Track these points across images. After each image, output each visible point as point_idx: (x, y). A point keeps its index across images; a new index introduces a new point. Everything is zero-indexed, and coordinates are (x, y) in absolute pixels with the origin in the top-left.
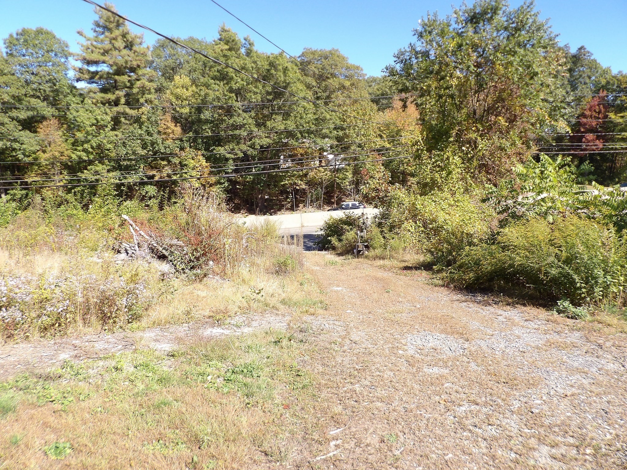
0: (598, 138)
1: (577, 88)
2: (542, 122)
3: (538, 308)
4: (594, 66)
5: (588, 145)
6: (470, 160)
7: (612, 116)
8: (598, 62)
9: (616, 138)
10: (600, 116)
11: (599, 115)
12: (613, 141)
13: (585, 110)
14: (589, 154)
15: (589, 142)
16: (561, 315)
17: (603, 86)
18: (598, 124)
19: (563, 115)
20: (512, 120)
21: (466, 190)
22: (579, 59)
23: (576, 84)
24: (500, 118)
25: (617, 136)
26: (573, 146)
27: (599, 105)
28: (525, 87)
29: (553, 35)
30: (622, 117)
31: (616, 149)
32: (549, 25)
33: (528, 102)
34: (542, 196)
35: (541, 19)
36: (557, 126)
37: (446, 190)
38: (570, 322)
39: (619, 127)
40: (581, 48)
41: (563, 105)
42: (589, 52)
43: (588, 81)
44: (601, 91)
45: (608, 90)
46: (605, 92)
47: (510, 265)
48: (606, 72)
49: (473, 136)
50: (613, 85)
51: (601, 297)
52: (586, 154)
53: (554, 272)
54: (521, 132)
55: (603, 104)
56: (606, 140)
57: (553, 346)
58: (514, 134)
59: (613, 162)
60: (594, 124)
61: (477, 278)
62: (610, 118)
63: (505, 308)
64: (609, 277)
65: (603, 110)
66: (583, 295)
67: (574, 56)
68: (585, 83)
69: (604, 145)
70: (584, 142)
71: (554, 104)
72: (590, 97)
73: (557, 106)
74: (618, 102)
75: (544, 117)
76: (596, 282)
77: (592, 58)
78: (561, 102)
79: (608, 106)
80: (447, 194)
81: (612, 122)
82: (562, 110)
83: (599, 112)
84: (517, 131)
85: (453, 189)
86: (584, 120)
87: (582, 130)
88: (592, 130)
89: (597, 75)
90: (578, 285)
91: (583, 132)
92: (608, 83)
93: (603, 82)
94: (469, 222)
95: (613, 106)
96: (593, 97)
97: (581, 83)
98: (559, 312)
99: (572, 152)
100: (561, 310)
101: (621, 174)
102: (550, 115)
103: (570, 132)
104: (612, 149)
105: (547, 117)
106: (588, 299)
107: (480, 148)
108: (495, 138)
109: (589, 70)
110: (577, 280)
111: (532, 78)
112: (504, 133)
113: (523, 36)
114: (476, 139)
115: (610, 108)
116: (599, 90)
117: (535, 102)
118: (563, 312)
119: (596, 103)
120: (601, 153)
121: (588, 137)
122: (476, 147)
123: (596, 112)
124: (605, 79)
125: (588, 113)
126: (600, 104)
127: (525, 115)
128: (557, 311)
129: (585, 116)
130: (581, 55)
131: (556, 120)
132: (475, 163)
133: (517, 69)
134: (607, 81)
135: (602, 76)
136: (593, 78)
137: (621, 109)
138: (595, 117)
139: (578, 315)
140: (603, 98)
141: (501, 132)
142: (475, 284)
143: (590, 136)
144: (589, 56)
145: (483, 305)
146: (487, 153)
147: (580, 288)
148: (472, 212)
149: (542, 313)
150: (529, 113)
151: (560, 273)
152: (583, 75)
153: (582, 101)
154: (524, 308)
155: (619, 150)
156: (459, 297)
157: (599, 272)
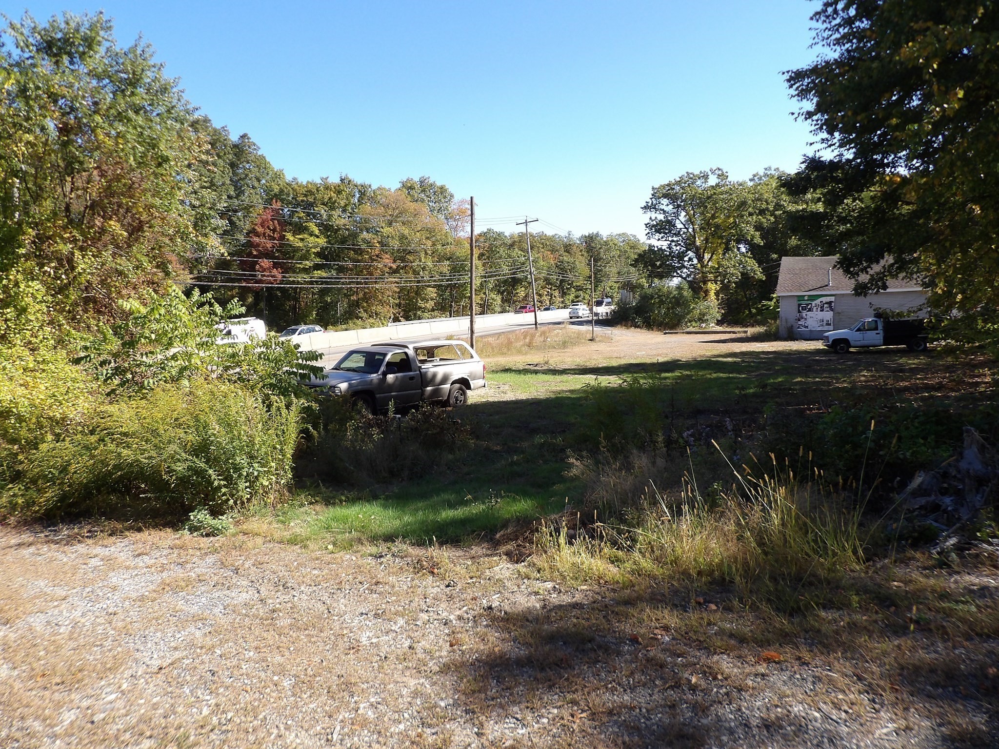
0: (275, 266)
1: (243, 192)
2: (184, 236)
3: (160, 530)
4: (262, 164)
5: (264, 276)
6: (62, 290)
7: (289, 236)
8: (268, 160)
9: (296, 268)
10: (275, 235)
11: (274, 233)
12: (294, 272)
13: (256, 225)
14: (266, 287)
15: (264, 270)
16: (195, 534)
17: (275, 194)
18: (274, 247)
19: (215, 229)
20: (136, 230)
21: (60, 342)
22: (243, 151)
23: (241, 187)
24: (112, 223)
25: (298, 266)
26: (245, 275)
27: (272, 220)
28: (152, 178)
29: (190, 107)
30: (302, 240)
31: (298, 283)
32: (180, 87)
33: (157, 202)
34: (172, 351)
35: (167, 75)
36: (207, 244)
37: (19, 342)
38: (205, 542)
39: (299, 254)
40: (244, 136)
41: (212, 213)
42: (254, 145)
43: (256, 184)
44: (274, 201)
45: (282, 200)
46: (279, 204)
47: (115, 466)
48: (278, 176)
49: (65, 248)
50: (288, 195)
51: (249, 496)
52: (263, 288)
53: (180, 467)
54: (153, 249)
55: (278, 221)
56: (286, 269)
57: (167, 588)
58: (140, 250)
59: (296, 300)
60: (269, 246)
61: (63, 498)
62: (288, 239)
63: (105, 542)
64: (257, 465)
65: (278, 228)
66: (224, 498)
67: (235, 146)
68: (254, 187)
69: (284, 277)
70: (259, 271)
71: (200, 210)
72: (261, 207)
73: (204, 214)
74: (295, 219)
75: (187, 227)
76: (240, 476)
77: (260, 153)
78: (210, 209)
79: (285, 224)
80: (19, 350)
81: (291, 246)
82: (212, 221)
83: (274, 230)
84: (145, 247)
85: (34, 340)
86: (256, 239)
87: (255, 253)
88: (268, 255)
89: (268, 178)
90: (216, 483)
91: (255, 257)
92: (281, 191)
93: (276, 189)
94: (66, 397)
95: (290, 224)
96: (265, 208)
97: (248, 186)
98: (193, 529)
99: (244, 284)
100: (195, 527)
101: (307, 316)
102: (195, 226)
103: (226, 254)
104: (293, 282)
105: (191, 229)
106: (231, 502)
107: (79, 269)
108: (107, 255)
109: (256, 169)
110: (213, 477)
111: (159, 165)
112: (122, 248)
113: (141, 96)
114: (73, 254)
115: (286, 226)
116: (272, 199)
117: (170, 204)
118: (197, 529)
119: (270, 217)
120: (281, 287)
121: (262, 264)
122: (73, 268)
123: (271, 230)
124: (279, 185)
125: (260, 229)
126: (275, 219)
127: (156, 222)
128: (190, 530)
129: (257, 235)
130: (245, 146)
131: (206, 235)
132: (73, 295)
133: (134, 148)
134: (281, 189)
135: (274, 181)
136: (263, 181)
137: (300, 229)
138: (269, 236)
139: (218, 529)
140: (276, 211)
141: (117, 247)
142: (59, 508)
143: (265, 263)
144: (255, 149)
145: (65, 545)
146: (95, 280)
147: (219, 487)
148: (74, 380)
149: (166, 537)
150: (163, 219)
151: (190, 468)
152: (250, 176)
153: (251, 212)
154: (139, 536)
155: (302, 284)
156: (27, 537)
157: (241, 460)
